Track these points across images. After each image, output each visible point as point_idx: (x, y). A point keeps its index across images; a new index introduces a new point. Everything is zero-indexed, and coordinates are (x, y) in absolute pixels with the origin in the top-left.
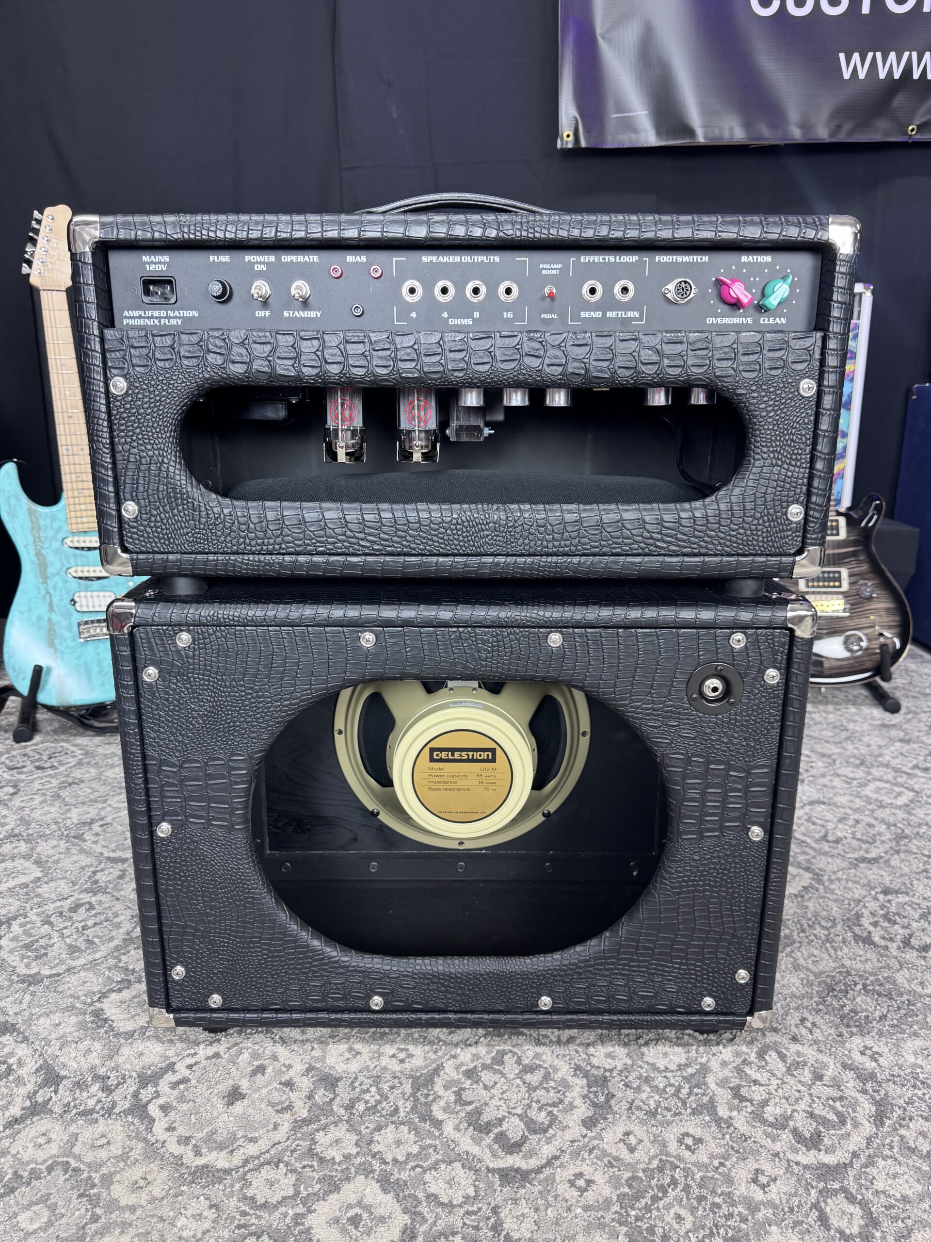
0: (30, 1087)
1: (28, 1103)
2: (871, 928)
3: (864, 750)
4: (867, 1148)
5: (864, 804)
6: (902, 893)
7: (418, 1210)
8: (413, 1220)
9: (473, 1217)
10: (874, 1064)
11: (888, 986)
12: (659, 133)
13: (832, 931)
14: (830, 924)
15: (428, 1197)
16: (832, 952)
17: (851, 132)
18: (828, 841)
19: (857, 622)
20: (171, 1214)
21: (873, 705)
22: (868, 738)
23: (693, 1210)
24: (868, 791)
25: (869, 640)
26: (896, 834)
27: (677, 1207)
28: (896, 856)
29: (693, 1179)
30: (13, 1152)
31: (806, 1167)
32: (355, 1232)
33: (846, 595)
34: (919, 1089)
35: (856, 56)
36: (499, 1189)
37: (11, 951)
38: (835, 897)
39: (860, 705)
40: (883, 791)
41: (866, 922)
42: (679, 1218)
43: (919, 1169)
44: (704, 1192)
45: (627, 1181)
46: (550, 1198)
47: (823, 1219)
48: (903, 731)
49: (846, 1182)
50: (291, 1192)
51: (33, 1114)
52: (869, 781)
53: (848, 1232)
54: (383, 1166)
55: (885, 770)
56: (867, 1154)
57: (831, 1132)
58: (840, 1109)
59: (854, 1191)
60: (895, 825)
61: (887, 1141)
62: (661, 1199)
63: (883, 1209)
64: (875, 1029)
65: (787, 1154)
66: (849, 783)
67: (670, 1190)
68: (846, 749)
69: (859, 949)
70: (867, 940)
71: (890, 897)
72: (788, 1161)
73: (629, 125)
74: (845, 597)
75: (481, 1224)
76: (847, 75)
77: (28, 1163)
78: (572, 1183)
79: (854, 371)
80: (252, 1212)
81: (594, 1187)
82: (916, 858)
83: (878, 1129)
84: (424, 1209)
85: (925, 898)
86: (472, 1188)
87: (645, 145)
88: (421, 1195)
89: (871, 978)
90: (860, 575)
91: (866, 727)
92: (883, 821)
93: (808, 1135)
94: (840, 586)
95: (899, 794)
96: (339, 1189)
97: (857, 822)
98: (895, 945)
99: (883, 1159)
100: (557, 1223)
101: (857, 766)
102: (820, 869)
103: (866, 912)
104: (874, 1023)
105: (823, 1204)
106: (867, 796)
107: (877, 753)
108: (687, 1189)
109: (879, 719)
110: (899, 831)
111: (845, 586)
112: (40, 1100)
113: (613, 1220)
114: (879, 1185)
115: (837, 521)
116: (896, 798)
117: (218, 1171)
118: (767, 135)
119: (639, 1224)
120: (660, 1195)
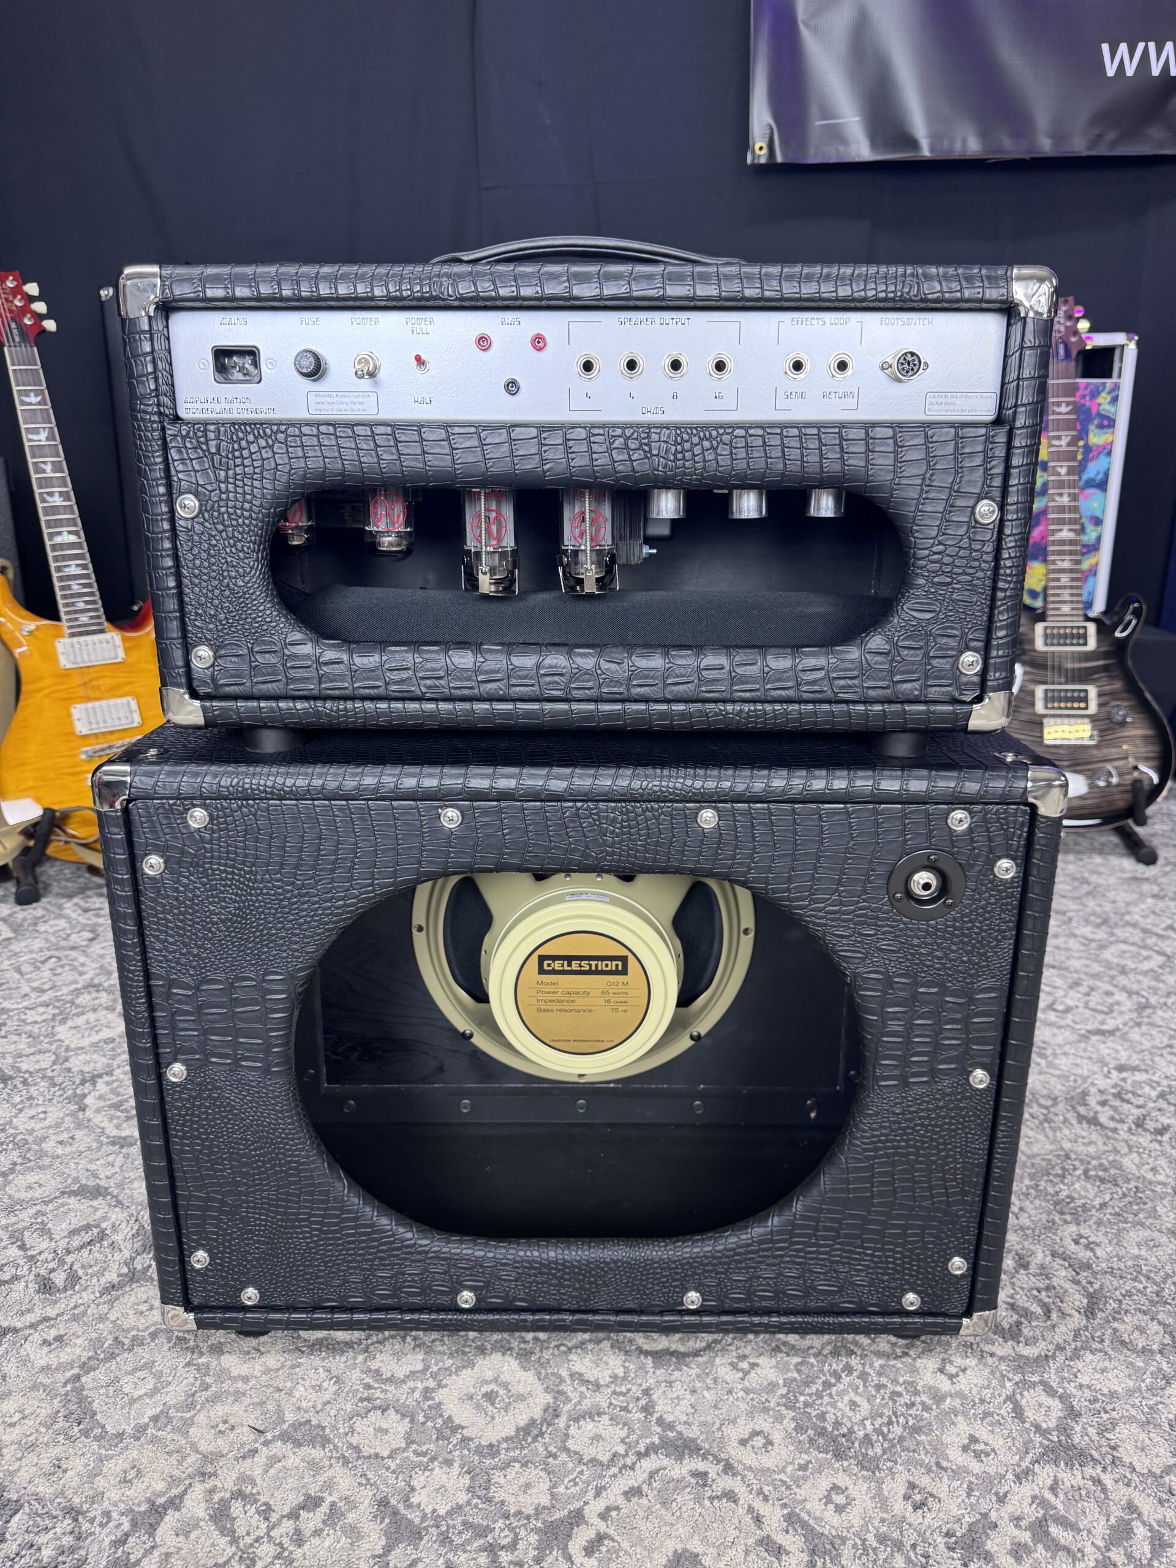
0: (127, 1254)
1: (125, 1270)
2: (1099, 1108)
3: (1108, 907)
4: (1074, 1341)
5: (1102, 969)
6: (1140, 1070)
7: (561, 1388)
8: (555, 1398)
9: (621, 1398)
10: (1089, 1254)
11: (1112, 1172)
12: (874, 145)
13: (1052, 1110)
14: (1049, 1103)
15: (571, 1375)
16: (1051, 1134)
17: (1114, 144)
18: (1055, 1010)
19: (1106, 751)
20: (289, 1384)
21: (1121, 855)
22: (1114, 893)
23: (870, 1399)
24: (1107, 955)
25: (1120, 775)
26: (1139, 1004)
27: (852, 1394)
28: (1136, 1029)
29: (871, 1366)
30: (112, 1317)
31: (1002, 1359)
32: (490, 1408)
33: (1093, 719)
34: (1140, 1282)
35: (1123, 47)
36: (652, 1370)
37: (98, 1111)
38: (1058, 1072)
39: (1108, 854)
40: (1127, 955)
41: (1092, 1101)
42: (853, 1405)
43: (1132, 1364)
44: (884, 1380)
45: (796, 1365)
46: (708, 1381)
47: (1018, 1412)
48: (1158, 885)
49: (1046, 1376)
50: (420, 1367)
51: (132, 1280)
52: (1111, 943)
53: (1044, 1426)
54: (522, 1346)
55: (1131, 930)
56: (1073, 1347)
57: (1033, 1324)
58: (1047, 1300)
59: (1054, 1385)
60: (1137, 993)
61: (1099, 1333)
62: (834, 1385)
63: (1087, 1403)
64: (1094, 1219)
65: (981, 1345)
66: (1086, 945)
67: (843, 1375)
68: (1085, 906)
69: (1082, 1130)
70: (1094, 1121)
71: (1124, 1075)
72: (982, 1351)
73: (837, 134)
74: (1092, 721)
75: (631, 1406)
76: (1111, 72)
77: (128, 1331)
78: (734, 1366)
79: (1111, 443)
80: (376, 1385)
81: (759, 1371)
82: (1160, 1032)
83: (1088, 1321)
84: (567, 1388)
85: (1167, 1077)
86: (622, 1369)
87: (857, 160)
88: (564, 1373)
89: (1094, 1162)
90: (1113, 695)
91: (1112, 880)
92: (1124, 989)
93: (1007, 1327)
94: (1086, 708)
95: (1147, 958)
96: (474, 1365)
97: (1092, 989)
98: (1125, 1127)
99: (1092, 1352)
100: (716, 1407)
101: (1098, 926)
102: (1044, 1042)
103: (1093, 1090)
104: (1093, 1211)
105: (1018, 1397)
106: (1107, 961)
107: (1123, 911)
108: (863, 1376)
109: (1129, 872)
110: (1143, 1000)
111: (1093, 708)
112: (139, 1267)
113: (778, 1404)
114: (1084, 1379)
115: (1085, 628)
116: (1141, 961)
117: (338, 1343)
118: (1010, 148)
119: (808, 1410)
120: (833, 1381)
